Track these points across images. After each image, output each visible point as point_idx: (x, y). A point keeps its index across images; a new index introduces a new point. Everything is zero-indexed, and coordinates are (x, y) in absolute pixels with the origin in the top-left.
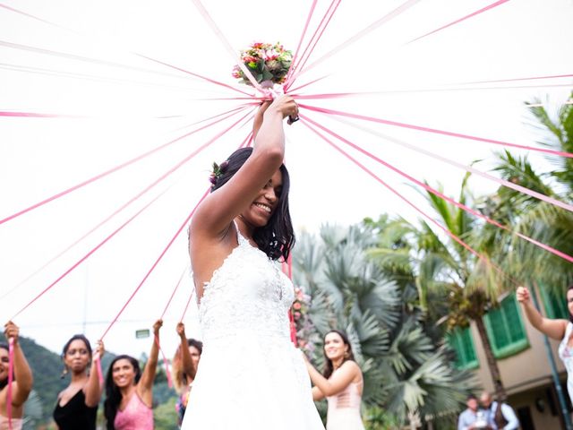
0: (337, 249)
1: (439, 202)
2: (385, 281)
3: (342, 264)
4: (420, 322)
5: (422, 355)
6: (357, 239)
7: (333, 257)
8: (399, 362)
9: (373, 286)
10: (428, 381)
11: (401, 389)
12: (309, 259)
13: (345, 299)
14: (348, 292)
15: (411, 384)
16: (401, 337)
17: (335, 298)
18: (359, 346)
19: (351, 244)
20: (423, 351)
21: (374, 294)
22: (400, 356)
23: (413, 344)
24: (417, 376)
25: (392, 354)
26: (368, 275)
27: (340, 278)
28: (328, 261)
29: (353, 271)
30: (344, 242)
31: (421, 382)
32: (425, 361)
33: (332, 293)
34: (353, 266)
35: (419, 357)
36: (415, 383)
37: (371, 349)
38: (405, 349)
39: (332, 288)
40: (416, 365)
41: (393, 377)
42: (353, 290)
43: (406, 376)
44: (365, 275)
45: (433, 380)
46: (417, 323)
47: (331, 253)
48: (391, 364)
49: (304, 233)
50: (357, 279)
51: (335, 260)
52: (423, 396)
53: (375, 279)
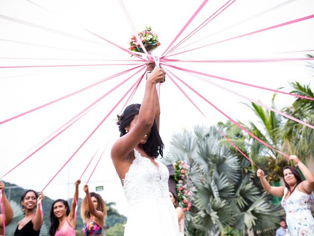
0: (204, 140)
1: (260, 112)
2: (231, 156)
3: (207, 148)
4: (252, 179)
5: (253, 197)
6: (215, 134)
7: (202, 144)
8: (240, 201)
9: (224, 159)
10: (258, 212)
11: (243, 217)
12: (188, 147)
13: (209, 167)
14: (211, 163)
15: (248, 213)
16: (241, 187)
17: (204, 166)
18: (218, 193)
19: (212, 136)
20: (254, 195)
21: (226, 164)
22: (241, 198)
23: (248, 191)
24: (251, 209)
25: (237, 197)
26: (222, 154)
27: (206, 155)
28: (199, 146)
29: (213, 151)
30: (208, 135)
31: (253, 212)
32: (255, 200)
33: (202, 164)
34: (213, 149)
35: (252, 199)
36: (250, 213)
37: (225, 195)
38: (243, 194)
39: (202, 161)
40: (250, 203)
41: (238, 210)
42: (214, 162)
43: (245, 209)
44: (220, 153)
45: (260, 211)
46: (250, 180)
47: (201, 142)
48: (236, 202)
49: (185, 131)
50: (215, 156)
51: (203, 146)
52: (255, 220)
53: (226, 156)
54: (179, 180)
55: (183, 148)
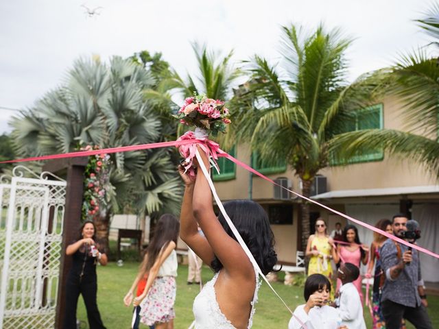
0: (121, 82)
2: (153, 120)
3: (123, 97)
4: (170, 152)
5: (165, 175)
6: (138, 79)
7: (117, 90)
8: (148, 177)
9: (143, 120)
10: (166, 196)
11: (145, 197)
12: (97, 88)
13: (119, 123)
14: (123, 120)
15: (153, 194)
16: (153, 160)
17: (112, 121)
18: (123, 162)
19: (133, 82)
20: (167, 173)
21: (143, 127)
22: (151, 174)
23: (161, 167)
24: (159, 190)
25: (145, 170)
26: (141, 112)
27: (120, 108)
28: (113, 92)
29: (131, 104)
30: (128, 78)
31: (160, 196)
32: (167, 180)
33: (110, 118)
34: (131, 101)
35: (163, 177)
36: (157, 195)
37: (130, 165)
38: (154, 168)
39: (111, 114)
40: (160, 182)
41: (142, 187)
42: (128, 120)
43: (151, 188)
44: (139, 111)
45: (169, 195)
46: (168, 153)
47: (116, 86)
48: (143, 178)
49: (98, 63)
50: (132, 112)
51: (119, 93)
52: (160, 205)
53: (146, 116)
54: (91, 173)
55: (89, 88)
